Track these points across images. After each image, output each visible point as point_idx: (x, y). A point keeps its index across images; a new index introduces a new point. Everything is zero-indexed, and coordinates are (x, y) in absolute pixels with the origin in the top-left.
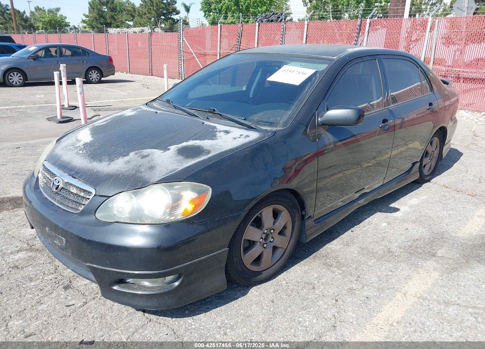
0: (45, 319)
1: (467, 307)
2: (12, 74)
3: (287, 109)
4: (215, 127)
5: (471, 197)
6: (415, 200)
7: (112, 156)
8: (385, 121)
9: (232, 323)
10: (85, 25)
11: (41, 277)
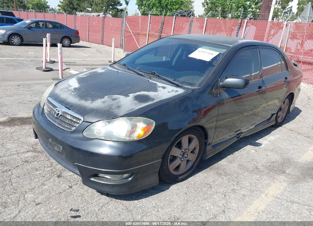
0: (47, 194)
1: (304, 205)
2: (13, 37)
3: (201, 76)
4: (156, 84)
5: (306, 138)
6: (272, 137)
7: (94, 98)
8: (260, 87)
9: (162, 205)
10: (60, 8)
11: (43, 169)
